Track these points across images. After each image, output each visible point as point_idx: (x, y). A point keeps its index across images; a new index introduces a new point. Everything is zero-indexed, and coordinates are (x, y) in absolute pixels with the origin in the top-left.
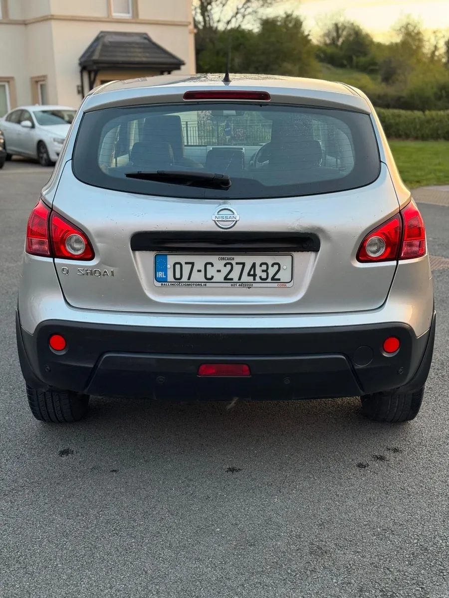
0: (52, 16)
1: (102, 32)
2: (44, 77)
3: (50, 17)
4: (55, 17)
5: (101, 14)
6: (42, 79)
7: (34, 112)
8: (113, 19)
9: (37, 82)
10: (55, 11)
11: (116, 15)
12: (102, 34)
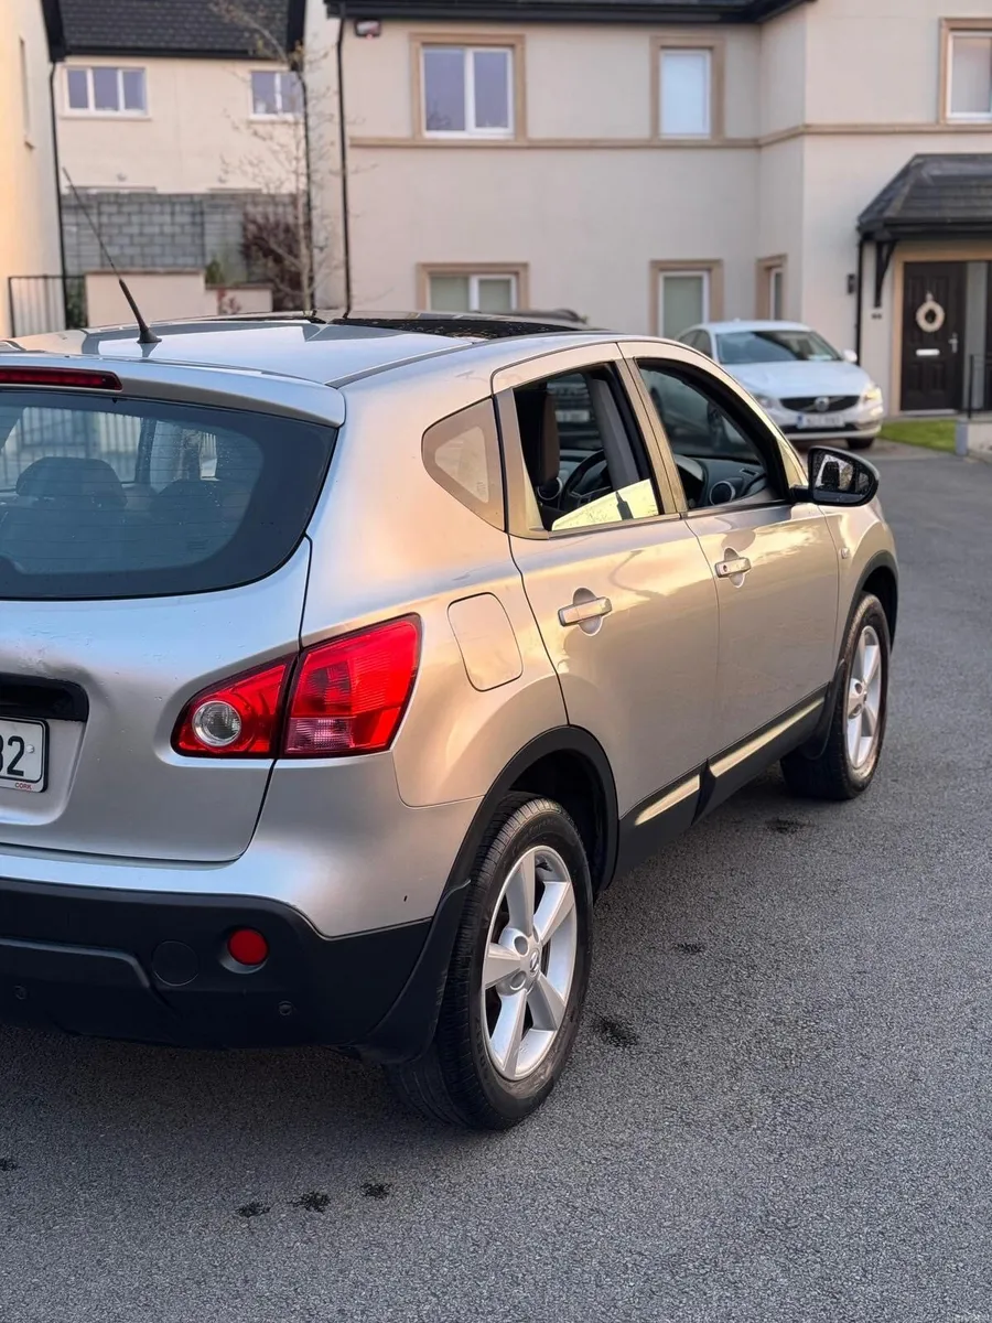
0: (807, 126)
1: (918, 156)
2: (781, 259)
3: (802, 129)
4: (811, 130)
5: (921, 115)
6: (777, 262)
7: (717, 336)
8: (948, 125)
9: (769, 269)
10: (813, 117)
11: (956, 117)
12: (919, 161)
